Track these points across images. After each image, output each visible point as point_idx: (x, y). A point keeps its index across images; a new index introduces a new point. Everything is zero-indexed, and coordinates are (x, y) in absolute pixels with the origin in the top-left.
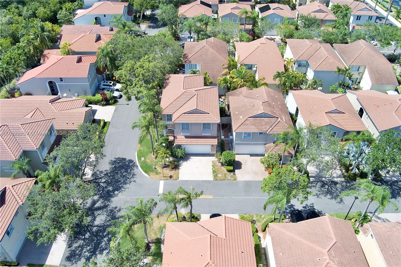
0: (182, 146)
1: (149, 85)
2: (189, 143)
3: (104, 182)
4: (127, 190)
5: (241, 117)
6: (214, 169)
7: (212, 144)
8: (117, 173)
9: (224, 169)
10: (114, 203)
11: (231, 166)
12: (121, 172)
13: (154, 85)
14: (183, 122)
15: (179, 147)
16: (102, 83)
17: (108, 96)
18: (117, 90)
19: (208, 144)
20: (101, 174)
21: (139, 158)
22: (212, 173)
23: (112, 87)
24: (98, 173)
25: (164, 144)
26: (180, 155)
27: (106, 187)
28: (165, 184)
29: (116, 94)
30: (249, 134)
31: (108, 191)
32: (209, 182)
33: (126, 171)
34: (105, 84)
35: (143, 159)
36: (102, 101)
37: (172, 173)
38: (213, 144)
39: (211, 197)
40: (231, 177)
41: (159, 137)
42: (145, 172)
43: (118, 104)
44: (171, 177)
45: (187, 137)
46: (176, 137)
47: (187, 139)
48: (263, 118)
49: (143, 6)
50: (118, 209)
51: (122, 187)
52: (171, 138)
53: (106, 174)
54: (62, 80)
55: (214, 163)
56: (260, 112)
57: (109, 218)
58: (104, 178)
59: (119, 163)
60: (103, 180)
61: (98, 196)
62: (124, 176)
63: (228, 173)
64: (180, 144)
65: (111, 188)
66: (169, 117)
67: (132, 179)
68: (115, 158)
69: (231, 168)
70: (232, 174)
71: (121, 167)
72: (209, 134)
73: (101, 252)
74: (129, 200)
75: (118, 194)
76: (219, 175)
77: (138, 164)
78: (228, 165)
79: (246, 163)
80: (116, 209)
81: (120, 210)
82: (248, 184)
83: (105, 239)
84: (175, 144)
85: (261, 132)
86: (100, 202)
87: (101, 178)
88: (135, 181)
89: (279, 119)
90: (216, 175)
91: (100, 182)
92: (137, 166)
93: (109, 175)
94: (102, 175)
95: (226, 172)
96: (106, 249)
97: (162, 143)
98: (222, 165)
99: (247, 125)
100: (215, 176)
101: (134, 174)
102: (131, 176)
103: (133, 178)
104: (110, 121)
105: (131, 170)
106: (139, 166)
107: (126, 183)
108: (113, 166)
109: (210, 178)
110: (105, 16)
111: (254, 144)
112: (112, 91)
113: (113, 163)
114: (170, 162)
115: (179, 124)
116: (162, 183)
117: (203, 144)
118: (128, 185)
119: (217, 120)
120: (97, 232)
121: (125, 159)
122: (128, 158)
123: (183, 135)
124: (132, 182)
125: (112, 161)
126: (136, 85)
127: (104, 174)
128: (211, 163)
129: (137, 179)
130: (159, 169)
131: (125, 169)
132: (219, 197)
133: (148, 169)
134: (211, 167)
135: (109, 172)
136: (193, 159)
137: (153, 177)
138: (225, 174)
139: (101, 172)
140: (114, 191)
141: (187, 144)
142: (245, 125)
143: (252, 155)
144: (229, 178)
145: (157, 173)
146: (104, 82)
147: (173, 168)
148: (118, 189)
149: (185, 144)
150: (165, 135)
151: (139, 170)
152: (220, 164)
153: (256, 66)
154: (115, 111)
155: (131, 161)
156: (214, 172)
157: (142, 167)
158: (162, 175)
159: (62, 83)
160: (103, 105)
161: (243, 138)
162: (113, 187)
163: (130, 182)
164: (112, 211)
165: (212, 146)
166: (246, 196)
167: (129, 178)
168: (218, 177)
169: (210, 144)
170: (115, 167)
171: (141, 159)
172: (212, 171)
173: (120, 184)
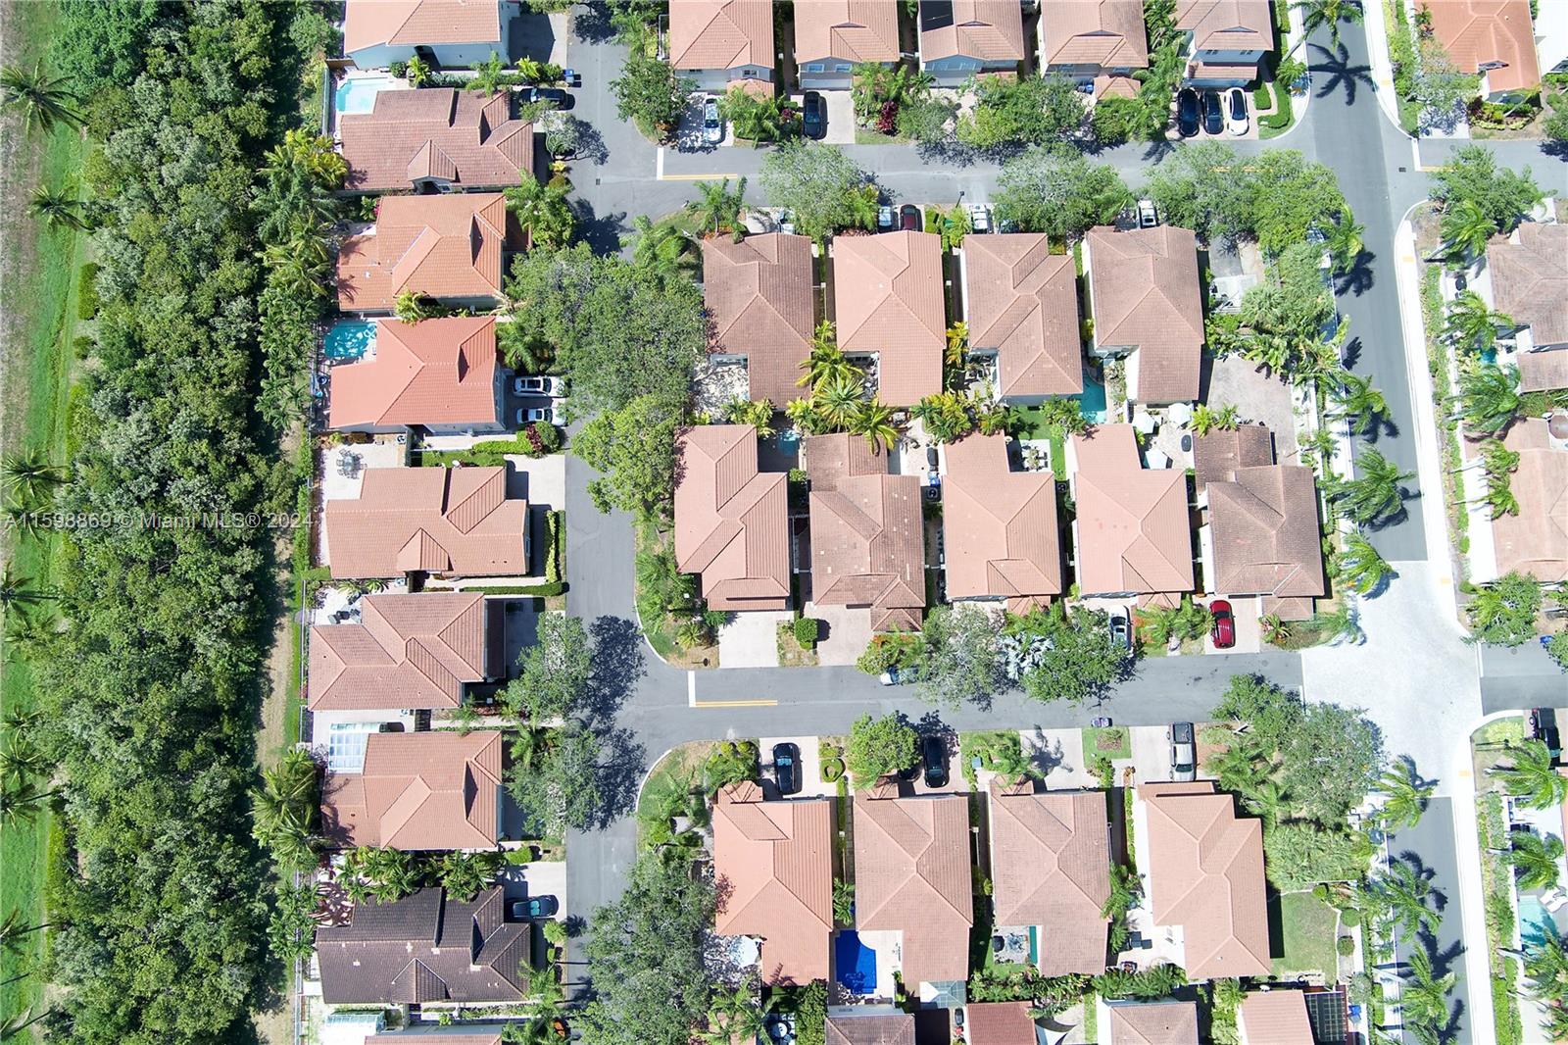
3: (593, 677)
4: (634, 693)
5: (830, 570)
6: (779, 642)
8: (610, 655)
9: (796, 641)
10: (619, 720)
12: (617, 653)
17: (545, 440)
21: (643, 616)
22: (776, 650)
27: (599, 689)
28: (697, 679)
31: (605, 698)
32: (772, 669)
33: (625, 650)
37: (708, 653)
39: (774, 703)
40: (809, 658)
42: (660, 651)
43: (567, 444)
44: (706, 662)
48: (869, 577)
50: (628, 733)
51: (626, 687)
53: (593, 660)
55: (780, 629)
57: (618, 752)
58: (591, 669)
59: (609, 630)
61: (589, 709)
62: (625, 662)
63: (805, 650)
65: (607, 691)
67: (640, 669)
68: (598, 619)
70: (812, 650)
71: (614, 641)
73: (620, 811)
74: (641, 713)
75: (622, 702)
76: (789, 656)
77: (643, 631)
79: (839, 624)
80: (625, 732)
81: (632, 735)
82: (837, 672)
83: (621, 789)
86: (595, 721)
89: (898, 579)
90: (784, 654)
92: (643, 637)
93: (598, 661)
95: (800, 649)
96: (626, 805)
100: (783, 657)
101: (640, 658)
102: (636, 660)
103: (640, 664)
104: (563, 508)
105: (633, 647)
106: (646, 639)
107: (630, 680)
108: (600, 639)
109: (775, 663)
113: (598, 630)
114: (702, 635)
116: (691, 675)
118: (634, 685)
120: (607, 777)
121: (616, 620)
122: (622, 618)
124: (641, 676)
125: (593, 625)
127: (589, 660)
128: (775, 628)
129: (647, 667)
130: (683, 646)
131: (622, 645)
132: (788, 703)
133: (663, 646)
134: (776, 637)
135: (596, 652)
136: (741, 616)
137: (675, 663)
138: (799, 654)
140: (615, 695)
142: (835, 590)
144: (806, 661)
145: (681, 655)
147: (706, 643)
148: (619, 691)
151: (646, 647)
154: (566, 473)
155: (629, 624)
156: (780, 647)
157: (652, 641)
158: (690, 659)
160: (538, 457)
162: (610, 687)
163: (638, 676)
164: (619, 737)
166: (832, 698)
167: (633, 667)
168: (786, 659)
170: (604, 639)
171: (646, 621)
172: (776, 645)
173: (621, 681)
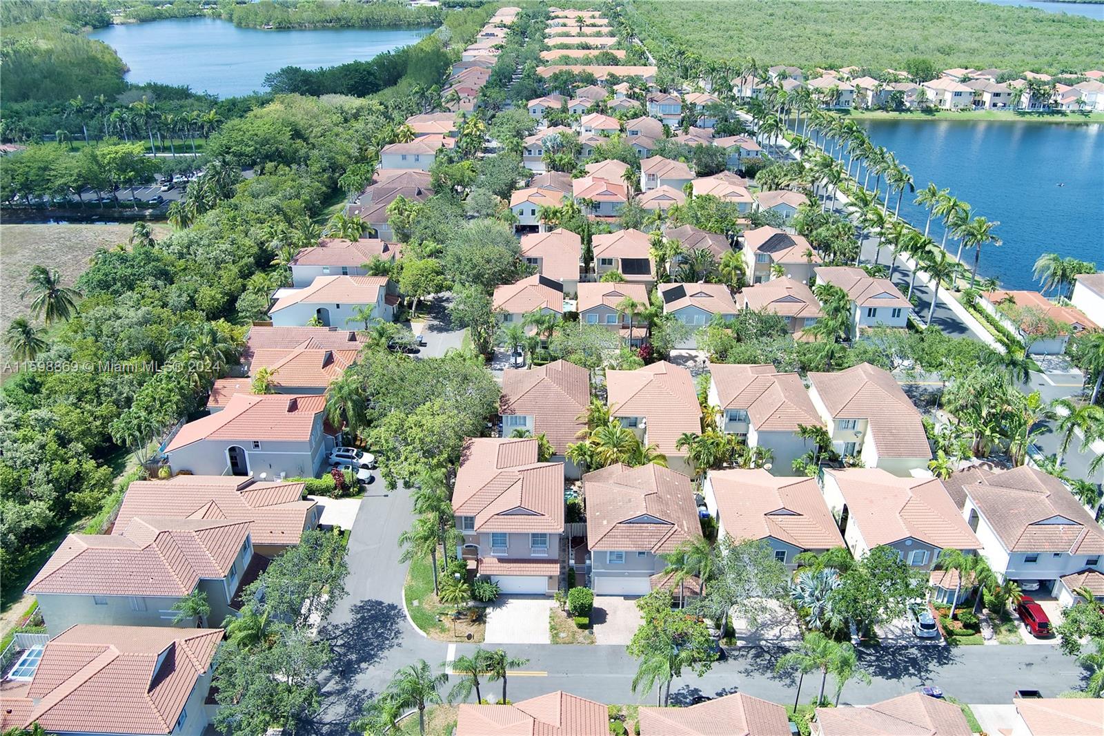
0: (494, 579)
1: (433, 460)
2: (505, 573)
3: (342, 645)
4: (384, 660)
5: (605, 522)
6: (553, 623)
7: (549, 574)
8: (366, 629)
9: (572, 623)
10: (359, 683)
11: (585, 616)
12: (373, 628)
13: (442, 460)
14: (495, 531)
15: (487, 579)
16: (335, 452)
17: (347, 480)
18: (365, 466)
19: (542, 573)
20: (336, 631)
21: (409, 601)
22: (548, 630)
23: (355, 461)
24: (330, 628)
25: (458, 575)
26: (488, 595)
27: (345, 655)
28: (457, 650)
29: (363, 474)
30: (619, 556)
31: (350, 662)
32: (543, 646)
33: (384, 626)
34: (341, 453)
35: (416, 603)
36: (335, 488)
37: (473, 629)
38: (552, 574)
39: (545, 674)
40: (584, 637)
41: (449, 561)
42: (421, 627)
43: (366, 494)
44: (469, 637)
45: (501, 560)
46: (481, 561)
47: (502, 565)
48: (646, 525)
49: (419, 287)
50: (367, 693)
51: (375, 655)
52: (472, 565)
53: (346, 631)
54: (257, 446)
55: (554, 613)
56: (639, 514)
57: (351, 711)
58: (342, 638)
59: (370, 610)
60: (340, 642)
61: (330, 671)
62: (380, 635)
63: (580, 630)
64: (488, 573)
65: (353, 657)
66: (469, 522)
67: (395, 641)
68: (362, 602)
69: (586, 620)
70: (587, 632)
71: (375, 618)
72: (544, 556)
74: (389, 677)
75: (367, 668)
76: (562, 635)
77: (406, 612)
78: (580, 615)
79: (615, 612)
80: (364, 693)
81: (372, 695)
82: (615, 650)
84: (478, 575)
85: (640, 550)
86: (333, 681)
87: (335, 638)
88: (399, 645)
89: (676, 527)
90: (556, 634)
91: (335, 645)
92: (405, 616)
93: (351, 632)
94: (338, 632)
95: (576, 628)
97: (453, 573)
98: (570, 615)
99: (615, 537)
100: (555, 636)
101: (398, 632)
102: (393, 634)
103: (397, 638)
104: (350, 529)
105: (392, 624)
106: (409, 617)
107: (382, 649)
108: (359, 616)
109: (545, 639)
110: (338, 306)
111: (630, 575)
112: (356, 469)
113: (358, 609)
114: (469, 609)
115: (488, 534)
116: (452, 648)
117: (532, 573)
118: (386, 653)
119: (559, 527)
120: (330, 734)
121: (380, 603)
122: (387, 601)
123: (494, 557)
124: (395, 647)
125: (355, 606)
126: (406, 459)
127: (342, 631)
128: (548, 613)
129: (404, 640)
130: (447, 622)
131: (381, 622)
132: (561, 675)
133: (425, 621)
134: (548, 620)
135: (351, 626)
136: (513, 603)
137: (436, 636)
138: (574, 634)
139: (336, 627)
140: (359, 661)
141: (501, 573)
142: (610, 536)
143: (627, 597)
144: (581, 639)
145: (443, 630)
146: (339, 450)
147: (474, 621)
148: (368, 658)
149: (498, 573)
150: (460, 556)
151: (408, 624)
152: (565, 614)
153: (644, 421)
154: (360, 509)
155: (393, 607)
156: (552, 628)
157: (414, 619)
158: (452, 633)
159: (257, 452)
160: (337, 497)
161: (608, 562)
162: (357, 654)
163: (392, 646)
164: (356, 697)
165: (551, 577)
166: (610, 673)
167: (388, 639)
168: (559, 638)
169: (545, 573)
170: (363, 618)
171: (412, 603)
172: (548, 626)
173: (372, 650)
